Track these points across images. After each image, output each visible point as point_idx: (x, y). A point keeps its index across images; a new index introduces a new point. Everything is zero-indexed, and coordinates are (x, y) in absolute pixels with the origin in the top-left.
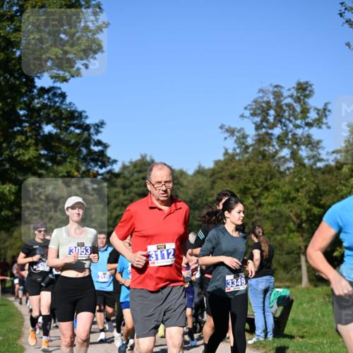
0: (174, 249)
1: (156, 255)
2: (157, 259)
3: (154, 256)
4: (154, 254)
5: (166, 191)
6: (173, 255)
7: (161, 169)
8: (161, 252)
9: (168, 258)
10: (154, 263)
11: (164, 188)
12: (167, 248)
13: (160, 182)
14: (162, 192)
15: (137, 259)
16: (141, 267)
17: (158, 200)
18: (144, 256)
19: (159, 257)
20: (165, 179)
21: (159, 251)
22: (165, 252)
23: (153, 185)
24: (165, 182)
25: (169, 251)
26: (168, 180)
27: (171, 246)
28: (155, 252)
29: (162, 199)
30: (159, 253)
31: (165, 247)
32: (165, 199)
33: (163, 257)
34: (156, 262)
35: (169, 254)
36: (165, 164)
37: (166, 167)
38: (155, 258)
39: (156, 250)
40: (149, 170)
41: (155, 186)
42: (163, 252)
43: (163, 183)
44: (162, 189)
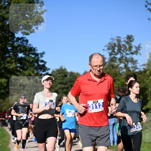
0: (103, 103)
1: (93, 106)
2: (93, 108)
3: (91, 107)
4: (91, 105)
6: (102, 106)
7: (97, 58)
8: (95, 104)
9: (99, 108)
10: (91, 111)
11: (98, 69)
12: (99, 102)
13: (97, 66)
14: (97, 71)
15: (80, 109)
17: (95, 75)
18: (84, 107)
19: (94, 107)
20: (99, 64)
21: (94, 104)
22: (98, 105)
23: (93, 67)
24: (99, 66)
25: (100, 104)
26: (101, 65)
27: (101, 101)
28: (92, 104)
29: (97, 74)
31: (98, 102)
32: (99, 74)
33: (96, 108)
34: (92, 110)
35: (100, 106)
36: (100, 54)
38: (92, 108)
39: (93, 103)
40: (91, 57)
41: (94, 68)
42: (96, 105)
43: (98, 66)
44: (97, 69)
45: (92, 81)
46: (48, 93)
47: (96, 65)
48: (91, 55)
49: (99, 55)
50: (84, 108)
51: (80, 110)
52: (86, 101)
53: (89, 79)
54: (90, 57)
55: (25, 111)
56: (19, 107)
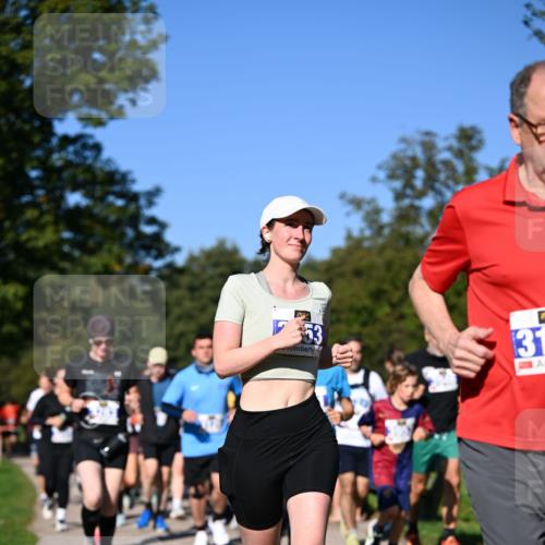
1: (537, 341)
3: (530, 342)
4: (530, 336)
10: (530, 366)
15: (459, 353)
16: (472, 375)
18: (480, 341)
23: (535, 128)
28: (534, 331)
34: (536, 361)
38: (532, 349)
39: (537, 324)
46: (286, 281)
50: (482, 350)
51: (460, 359)
52: (504, 315)
55: (111, 389)
56: (85, 372)
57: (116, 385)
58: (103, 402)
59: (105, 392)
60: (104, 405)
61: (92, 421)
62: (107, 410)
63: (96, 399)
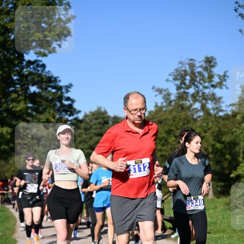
0: (149, 163)
1: (135, 169)
2: (135, 172)
4: (133, 168)
5: (140, 117)
6: (149, 168)
7: (136, 98)
8: (138, 166)
9: (144, 170)
11: (139, 114)
12: (143, 162)
13: (136, 110)
14: (138, 117)
17: (133, 123)
19: (137, 170)
20: (140, 106)
21: (137, 165)
22: (141, 166)
23: (130, 112)
24: (140, 109)
25: (145, 165)
26: (142, 107)
27: (146, 161)
28: (134, 166)
29: (136, 122)
30: (136, 167)
31: (141, 162)
32: (140, 122)
33: (140, 170)
34: (134, 174)
35: (144, 167)
37: (140, 96)
38: (133, 171)
39: (134, 164)
40: (126, 98)
41: (132, 112)
42: (140, 166)
43: (138, 110)
44: (137, 114)
45: (131, 133)
47: (136, 108)
48: (126, 96)
49: (138, 94)
53: (126, 130)
54: (124, 98)
55: (35, 179)
56: (25, 174)
57: (36, 178)
58: (32, 184)
59: (33, 181)
60: (32, 186)
61: (27, 191)
62: (33, 188)
63: (29, 183)
